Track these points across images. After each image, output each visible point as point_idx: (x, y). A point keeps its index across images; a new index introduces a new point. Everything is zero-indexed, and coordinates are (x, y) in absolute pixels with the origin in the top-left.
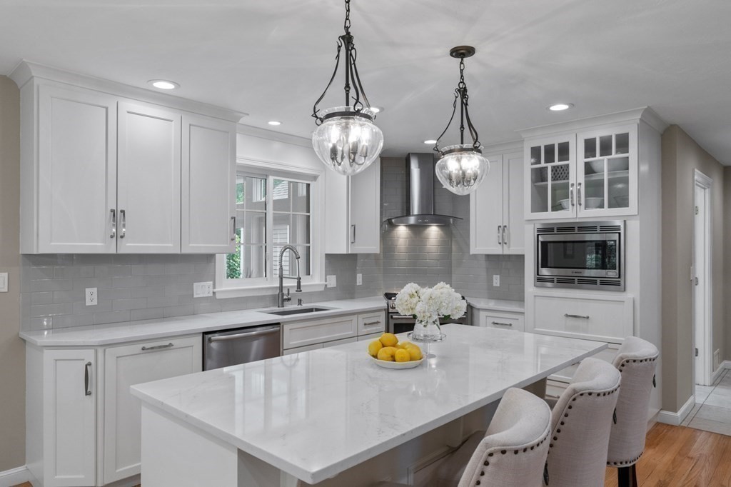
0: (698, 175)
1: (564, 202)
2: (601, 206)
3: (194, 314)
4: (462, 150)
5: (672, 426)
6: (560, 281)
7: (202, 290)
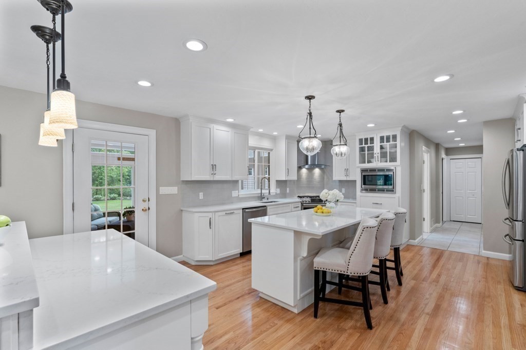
0: (424, 148)
1: (372, 160)
2: (386, 162)
3: (232, 203)
4: (341, 145)
5: (413, 246)
6: (370, 190)
7: (235, 194)
